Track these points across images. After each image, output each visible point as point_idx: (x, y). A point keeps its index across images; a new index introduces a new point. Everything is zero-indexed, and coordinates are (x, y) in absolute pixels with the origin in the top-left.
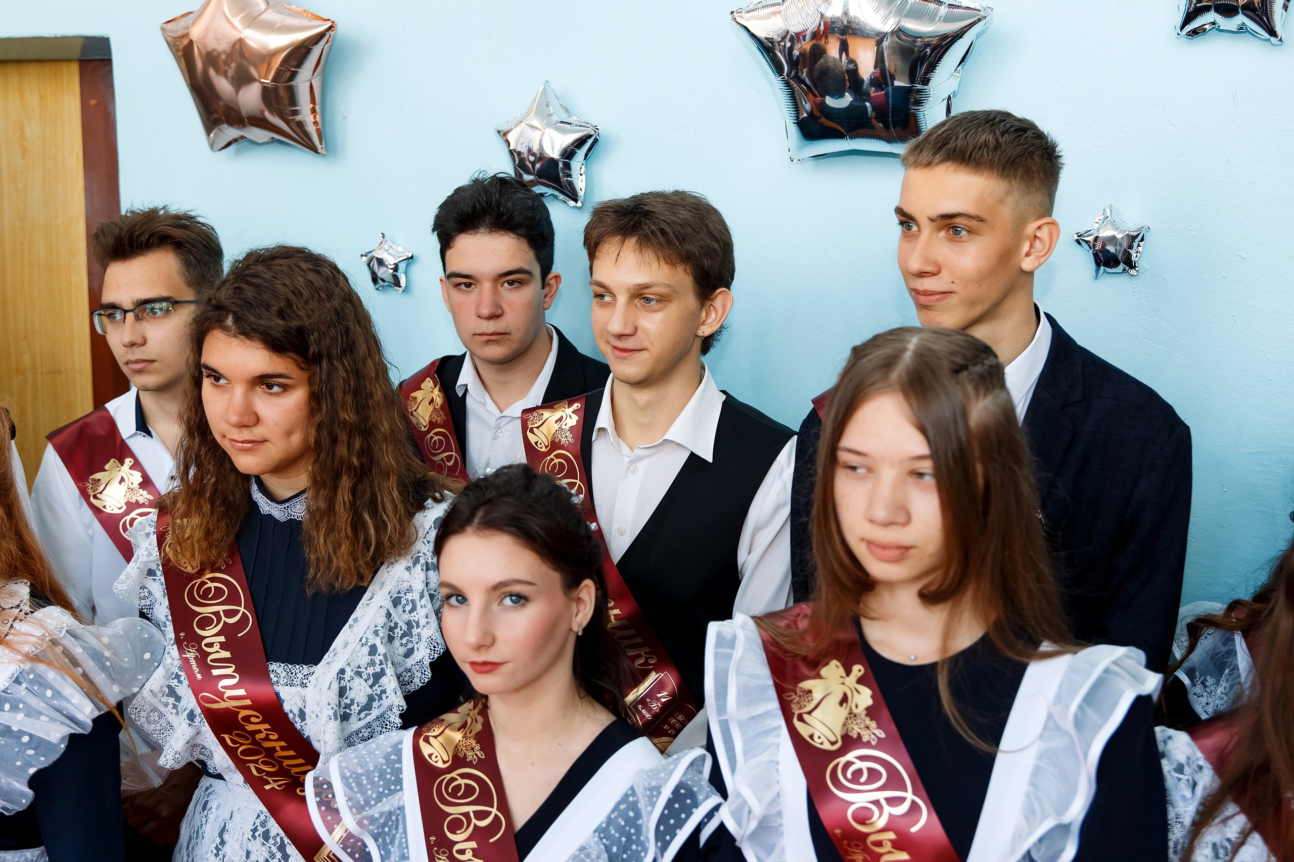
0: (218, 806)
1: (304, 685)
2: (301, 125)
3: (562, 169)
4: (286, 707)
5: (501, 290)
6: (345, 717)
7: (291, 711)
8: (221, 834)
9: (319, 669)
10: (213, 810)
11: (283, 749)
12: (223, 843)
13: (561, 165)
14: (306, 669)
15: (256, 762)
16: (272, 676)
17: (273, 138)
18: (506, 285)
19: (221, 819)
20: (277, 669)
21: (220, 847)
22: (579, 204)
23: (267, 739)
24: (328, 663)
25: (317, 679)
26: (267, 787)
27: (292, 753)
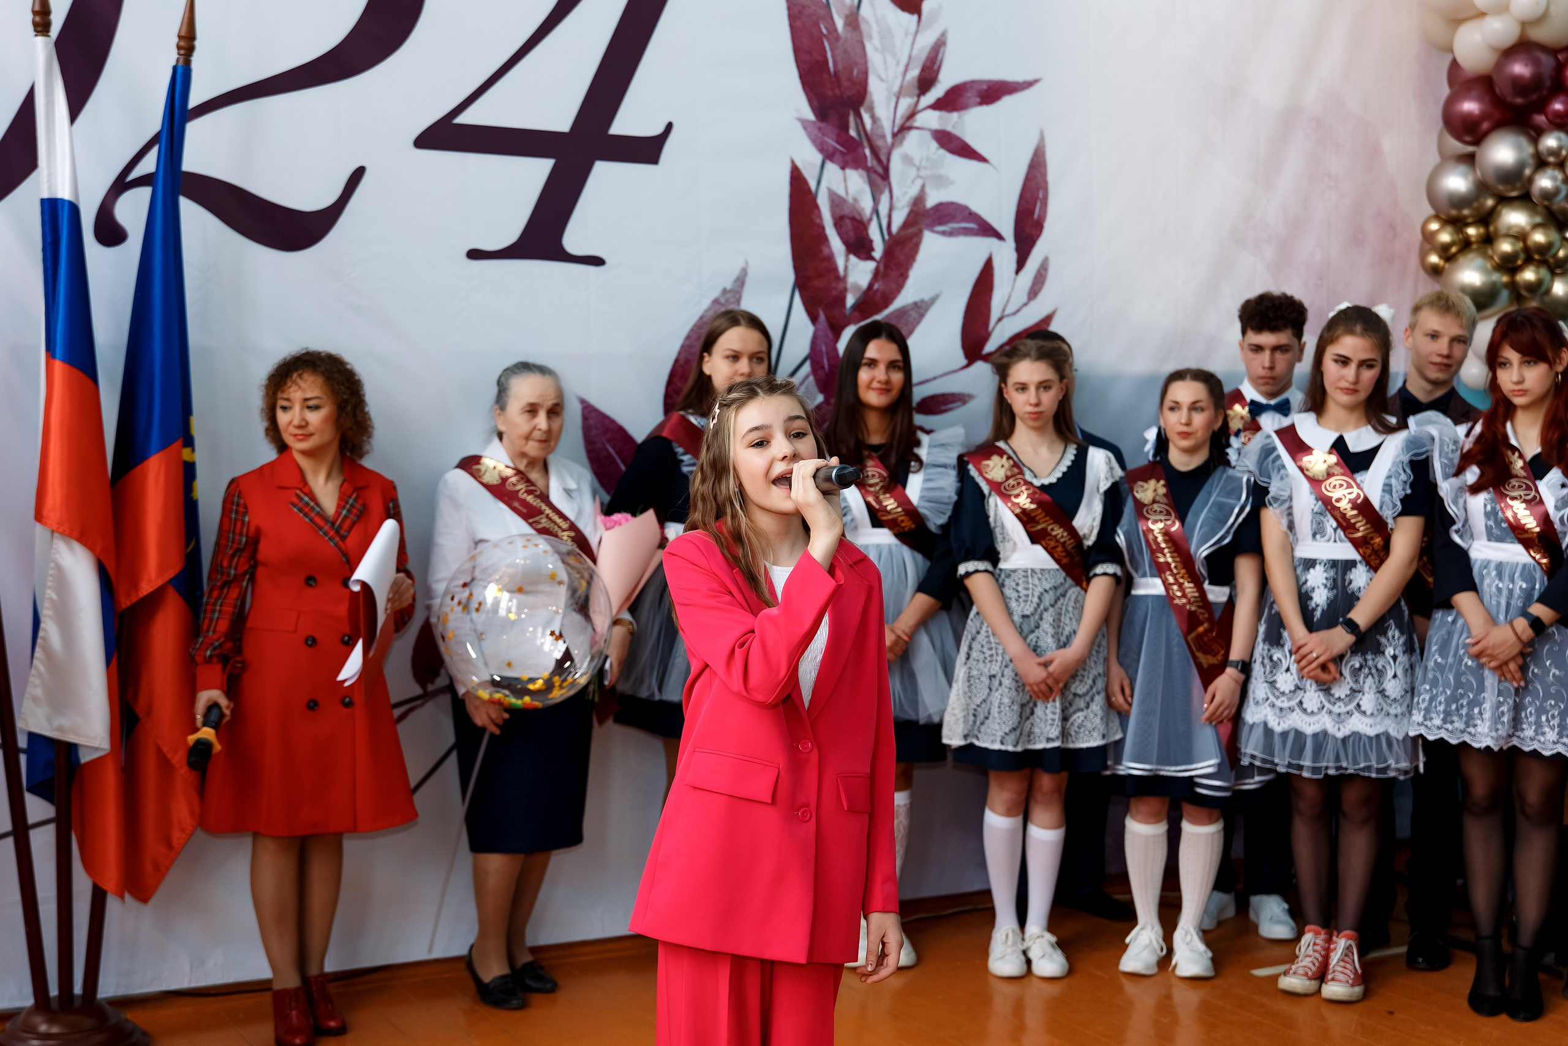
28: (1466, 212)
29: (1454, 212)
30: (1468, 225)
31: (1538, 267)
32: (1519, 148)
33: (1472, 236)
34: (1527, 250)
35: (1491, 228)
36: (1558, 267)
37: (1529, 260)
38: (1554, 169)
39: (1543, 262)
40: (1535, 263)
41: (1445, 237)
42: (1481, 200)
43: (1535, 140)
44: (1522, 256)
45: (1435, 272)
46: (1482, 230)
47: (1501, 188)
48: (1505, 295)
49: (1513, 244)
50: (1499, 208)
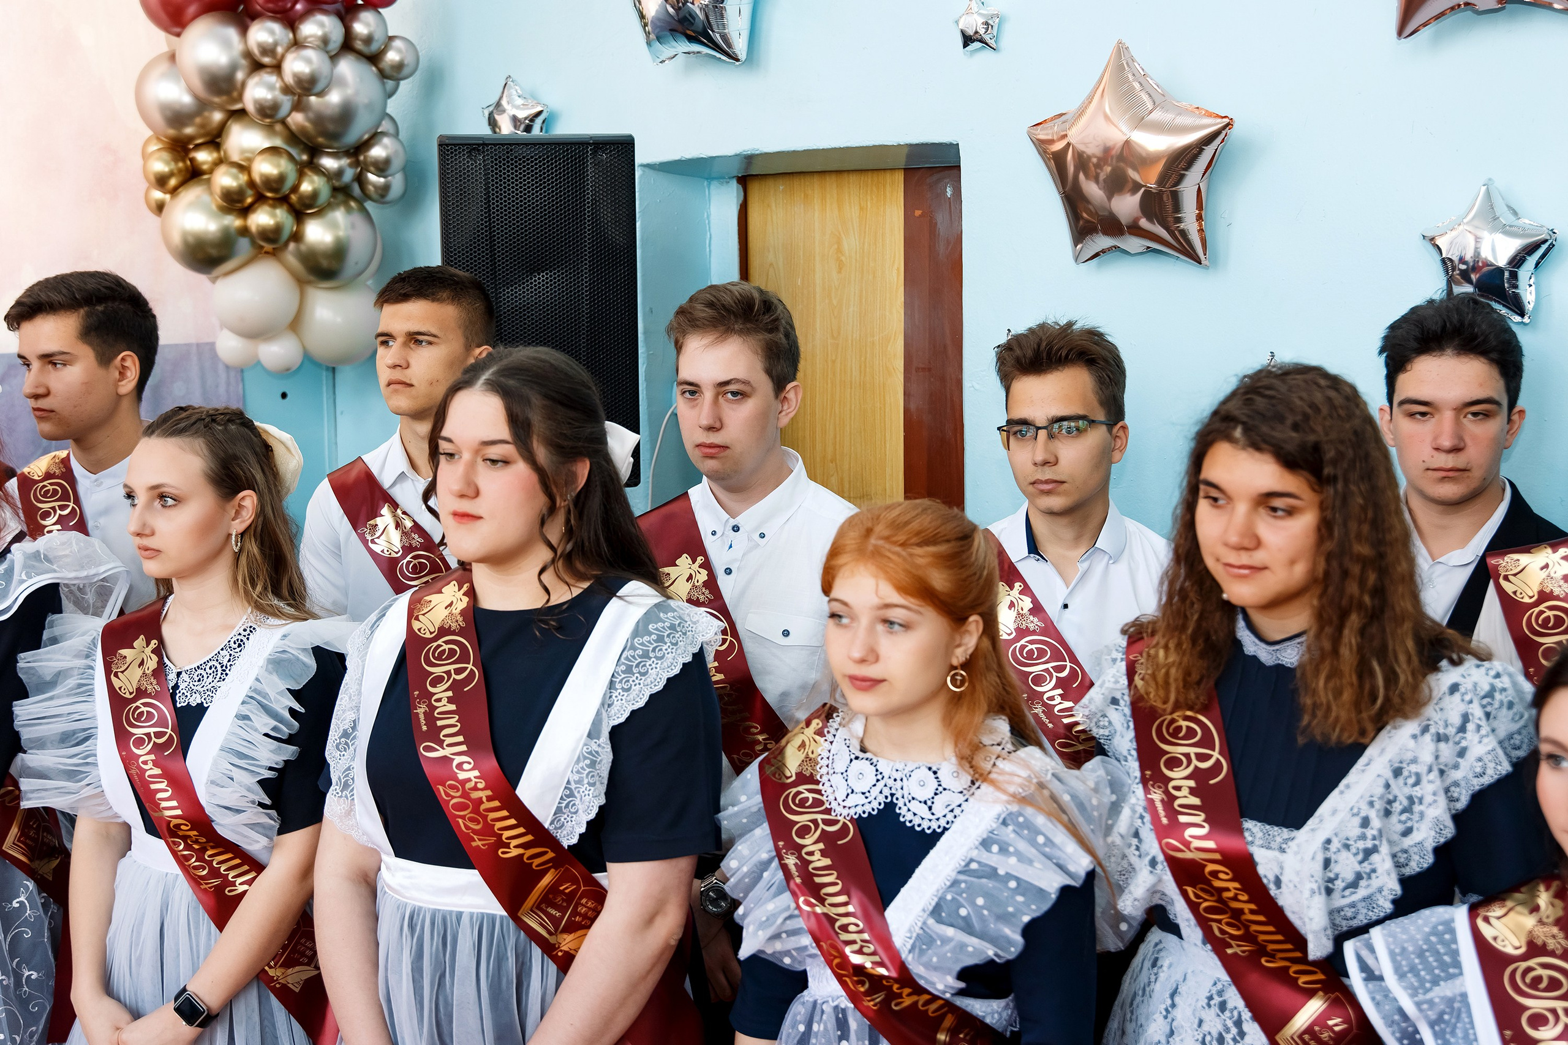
0: (1170, 966)
1: (1282, 850)
2: (1184, 233)
3: (1509, 280)
4: (1261, 870)
5: (1465, 421)
6: (1329, 891)
7: (1265, 877)
8: (1172, 996)
9: (1302, 834)
10: (1165, 968)
11: (1252, 912)
12: (1173, 1005)
13: (1507, 274)
14: (1285, 833)
15: (1219, 921)
16: (1246, 834)
17: (1149, 247)
18: (1470, 416)
19: (1173, 980)
20: (1253, 829)
21: (1170, 1009)
22: (1526, 320)
23: (1235, 898)
24: (1313, 830)
25: (1298, 846)
26: (1229, 951)
27: (1261, 918)
28: (189, 131)
29: (171, 132)
30: (198, 147)
31: (274, 207)
32: (226, 44)
33: (204, 163)
34: (251, 184)
35: (222, 153)
36: (310, 207)
37: (260, 199)
38: (271, 73)
39: (283, 200)
40: (271, 202)
41: (160, 166)
42: (206, 114)
43: (244, 30)
44: (250, 192)
45: (160, 208)
46: (215, 155)
47: (217, 100)
48: (244, 244)
49: (236, 178)
50: (229, 123)
